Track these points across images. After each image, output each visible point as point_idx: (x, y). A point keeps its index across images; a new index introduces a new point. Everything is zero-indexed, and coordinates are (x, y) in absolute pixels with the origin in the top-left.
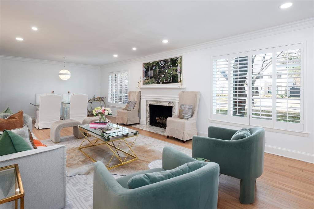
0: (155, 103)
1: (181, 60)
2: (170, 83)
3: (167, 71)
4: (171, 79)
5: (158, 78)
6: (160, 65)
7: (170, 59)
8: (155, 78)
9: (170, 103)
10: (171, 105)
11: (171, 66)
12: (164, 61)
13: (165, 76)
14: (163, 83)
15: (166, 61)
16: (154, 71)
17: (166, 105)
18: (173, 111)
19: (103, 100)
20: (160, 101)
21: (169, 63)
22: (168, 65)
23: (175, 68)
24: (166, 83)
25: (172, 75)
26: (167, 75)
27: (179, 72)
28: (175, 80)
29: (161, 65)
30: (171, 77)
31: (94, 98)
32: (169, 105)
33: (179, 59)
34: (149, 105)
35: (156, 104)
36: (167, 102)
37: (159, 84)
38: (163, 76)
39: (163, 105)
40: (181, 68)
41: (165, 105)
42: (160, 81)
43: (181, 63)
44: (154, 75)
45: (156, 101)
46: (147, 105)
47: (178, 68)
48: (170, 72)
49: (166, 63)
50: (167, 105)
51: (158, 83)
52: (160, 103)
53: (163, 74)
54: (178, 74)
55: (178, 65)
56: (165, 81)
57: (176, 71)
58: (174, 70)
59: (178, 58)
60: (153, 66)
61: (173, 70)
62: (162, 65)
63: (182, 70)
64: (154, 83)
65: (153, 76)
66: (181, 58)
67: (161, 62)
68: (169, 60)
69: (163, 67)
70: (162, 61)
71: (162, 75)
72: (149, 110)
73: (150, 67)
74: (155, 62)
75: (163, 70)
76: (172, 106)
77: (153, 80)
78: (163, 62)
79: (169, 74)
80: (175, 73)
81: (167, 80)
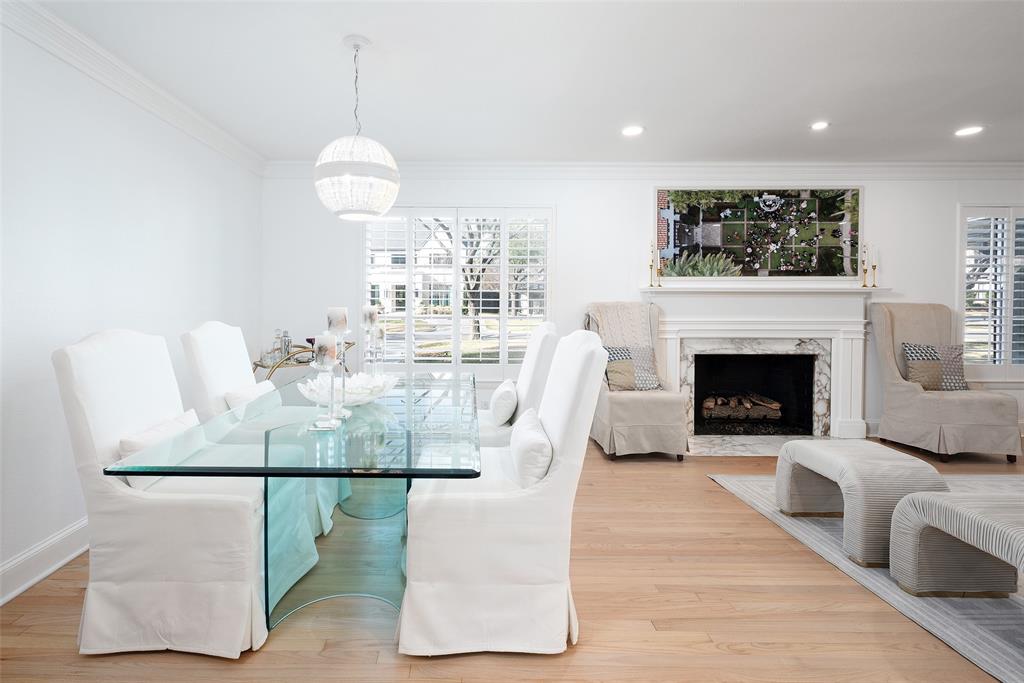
0: (733, 346)
1: (857, 200)
2: (808, 274)
3: (793, 231)
4: (810, 261)
5: (749, 255)
6: (760, 208)
7: (808, 192)
8: (729, 252)
9: (802, 342)
10: (808, 350)
11: (813, 214)
12: (781, 194)
13: (783, 249)
14: (771, 274)
15: (790, 196)
16: (724, 225)
17: (784, 353)
18: (817, 370)
20: (756, 339)
21: (804, 205)
22: (798, 211)
23: (829, 226)
24: (788, 273)
25: (817, 246)
26: (793, 246)
27: (846, 237)
28: (830, 264)
29: (767, 209)
30: (811, 255)
31: (287, 344)
32: (799, 352)
33: (848, 197)
34: (691, 359)
35: (735, 352)
36: (792, 339)
37: (757, 275)
38: (773, 247)
39: (769, 352)
40: (855, 227)
41: (780, 353)
42: (757, 266)
43: (855, 210)
44: (725, 240)
45: (732, 340)
46: (683, 358)
47: (845, 225)
48: (806, 235)
49: (788, 204)
50: (791, 353)
51: (748, 271)
52: (755, 347)
53: (775, 243)
54: (843, 246)
55: (843, 215)
56: (783, 268)
57: (836, 233)
58: (828, 233)
59: (843, 194)
60: (721, 207)
61: (822, 230)
62: (770, 206)
63: (860, 233)
64: (724, 272)
65: (718, 242)
66: (856, 195)
67: (765, 196)
68: (804, 196)
69: (777, 216)
70: (770, 192)
71: (768, 243)
72: (691, 378)
73: (703, 207)
74: (731, 192)
75: (774, 225)
76: (811, 353)
77: (722, 261)
78: (774, 197)
79: (802, 242)
80: (831, 242)
81: (792, 265)
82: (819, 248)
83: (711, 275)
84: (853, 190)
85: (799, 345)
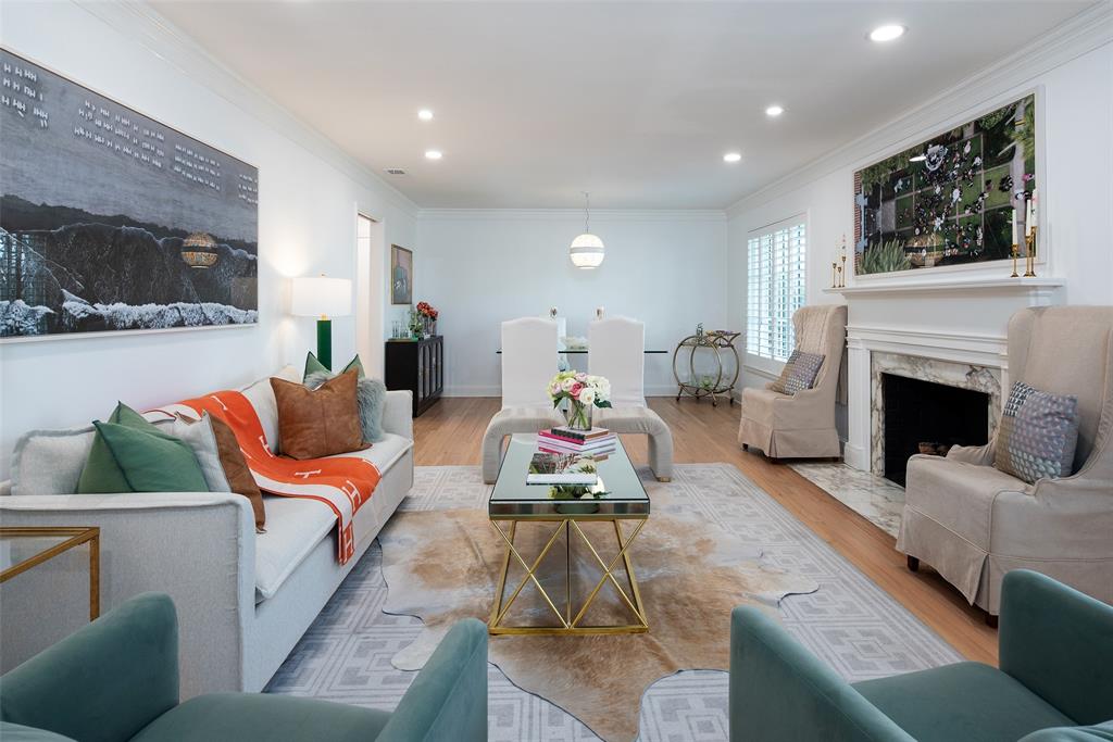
0: (907, 367)
1: (1032, 116)
2: (974, 259)
3: (956, 194)
4: (976, 238)
5: (918, 239)
6: (926, 169)
7: (972, 126)
8: (902, 237)
9: (973, 370)
10: (982, 384)
11: (978, 161)
12: (944, 140)
13: (947, 224)
14: (937, 263)
15: (954, 139)
16: (897, 202)
17: (954, 384)
18: (990, 420)
19: (732, 343)
20: (928, 359)
21: (967, 149)
22: (962, 160)
23: (996, 173)
24: (954, 260)
25: (982, 211)
26: (957, 217)
27: (1018, 188)
28: (996, 238)
29: (932, 169)
30: (976, 227)
31: (700, 333)
32: (970, 386)
33: (1019, 116)
34: (879, 378)
36: (963, 364)
37: (923, 266)
38: (938, 223)
39: (941, 381)
40: (1030, 168)
41: (951, 384)
42: (924, 253)
43: (1029, 135)
44: (899, 224)
45: (908, 357)
46: (872, 376)
47: (1017, 165)
48: (971, 196)
49: (951, 154)
50: (962, 386)
51: (917, 263)
52: (928, 370)
53: (940, 215)
54: (1015, 203)
55: (1014, 148)
56: (948, 253)
57: (1005, 185)
58: (995, 186)
59: (1013, 111)
60: (894, 180)
61: (988, 183)
62: (934, 163)
63: (1037, 177)
64: (899, 265)
65: (893, 227)
66: (1030, 106)
67: (930, 150)
68: (969, 133)
69: (941, 176)
70: (935, 142)
71: (933, 218)
72: (880, 403)
73: (882, 184)
74: (902, 156)
75: (938, 190)
76: (983, 390)
78: (938, 147)
79: (965, 208)
80: (994, 199)
81: (956, 246)
82: (986, 212)
84: (1026, 99)
85: (969, 374)
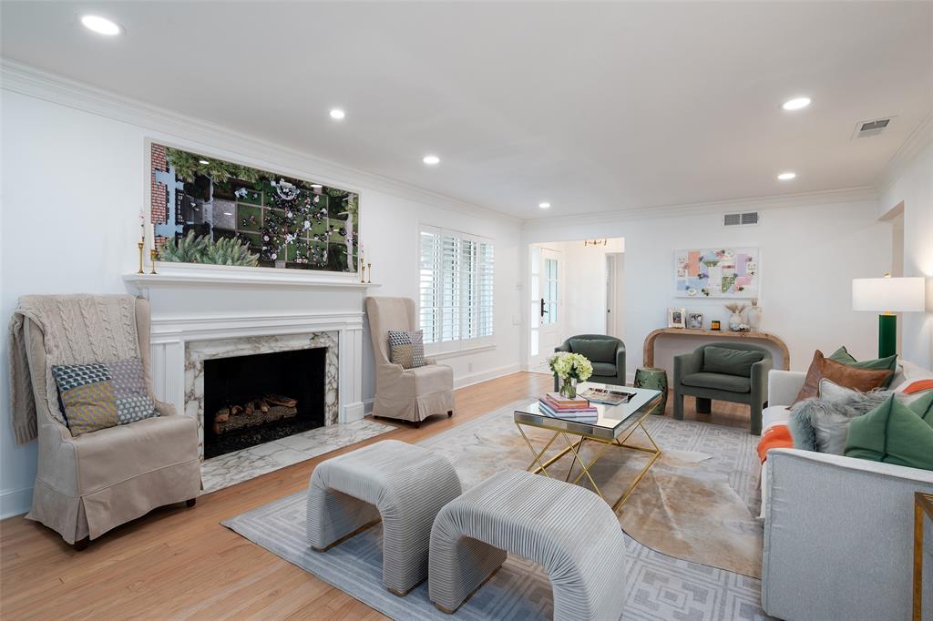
0: (248, 346)
1: (357, 204)
2: (320, 268)
3: (307, 224)
4: (322, 256)
5: (267, 244)
6: (277, 194)
7: (320, 188)
8: (245, 238)
9: (315, 336)
10: (321, 343)
11: (324, 210)
12: (297, 183)
13: (298, 241)
14: (288, 266)
15: (304, 187)
16: (239, 206)
17: (300, 348)
18: (328, 361)
20: (273, 336)
21: (317, 200)
22: (312, 204)
23: (335, 222)
24: (303, 266)
25: (327, 241)
26: (308, 239)
27: (349, 237)
28: (337, 259)
29: (284, 197)
30: (323, 250)
32: (313, 346)
33: (350, 199)
34: (199, 366)
35: (251, 353)
36: (307, 333)
37: (274, 266)
38: (289, 238)
39: (286, 349)
40: (356, 228)
41: (296, 349)
42: (274, 256)
43: (355, 212)
44: (239, 225)
45: (249, 340)
46: (189, 366)
47: (349, 225)
48: (319, 230)
49: (302, 195)
50: (306, 347)
51: (266, 262)
52: (272, 345)
53: (292, 233)
54: (347, 244)
55: (347, 215)
56: (299, 261)
57: (342, 232)
58: (336, 230)
59: (347, 196)
60: (237, 185)
61: (331, 226)
62: (286, 194)
63: (359, 235)
64: (240, 260)
65: (233, 225)
66: (356, 199)
67: (282, 182)
68: (317, 190)
69: (293, 206)
70: (288, 180)
71: (285, 233)
72: (200, 390)
73: (214, 180)
74: (248, 170)
75: (290, 215)
76: (323, 346)
77: (237, 248)
78: (290, 185)
79: (315, 235)
80: (338, 239)
81: (306, 258)
82: (330, 243)
83: (224, 263)
84: (355, 194)
85: (313, 339)
